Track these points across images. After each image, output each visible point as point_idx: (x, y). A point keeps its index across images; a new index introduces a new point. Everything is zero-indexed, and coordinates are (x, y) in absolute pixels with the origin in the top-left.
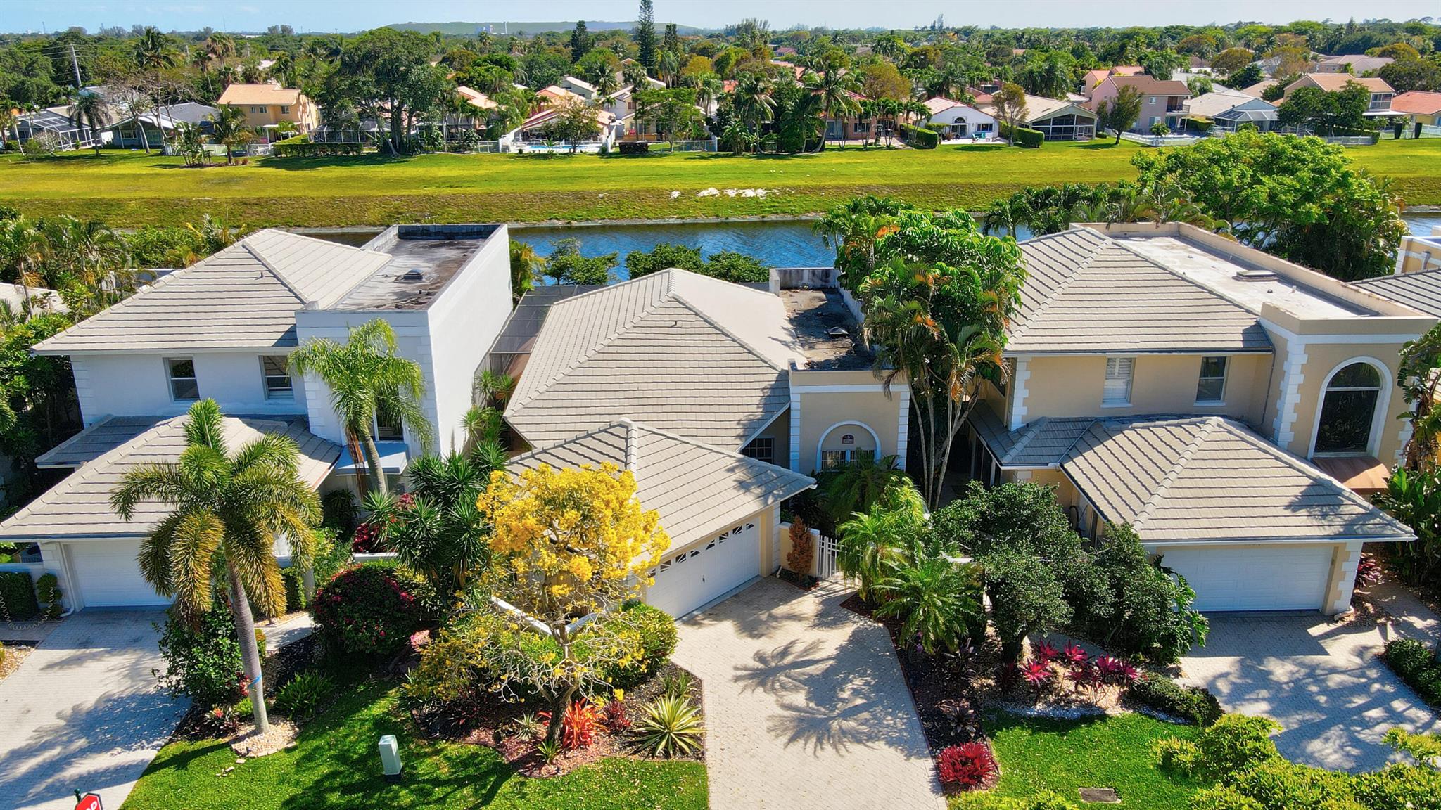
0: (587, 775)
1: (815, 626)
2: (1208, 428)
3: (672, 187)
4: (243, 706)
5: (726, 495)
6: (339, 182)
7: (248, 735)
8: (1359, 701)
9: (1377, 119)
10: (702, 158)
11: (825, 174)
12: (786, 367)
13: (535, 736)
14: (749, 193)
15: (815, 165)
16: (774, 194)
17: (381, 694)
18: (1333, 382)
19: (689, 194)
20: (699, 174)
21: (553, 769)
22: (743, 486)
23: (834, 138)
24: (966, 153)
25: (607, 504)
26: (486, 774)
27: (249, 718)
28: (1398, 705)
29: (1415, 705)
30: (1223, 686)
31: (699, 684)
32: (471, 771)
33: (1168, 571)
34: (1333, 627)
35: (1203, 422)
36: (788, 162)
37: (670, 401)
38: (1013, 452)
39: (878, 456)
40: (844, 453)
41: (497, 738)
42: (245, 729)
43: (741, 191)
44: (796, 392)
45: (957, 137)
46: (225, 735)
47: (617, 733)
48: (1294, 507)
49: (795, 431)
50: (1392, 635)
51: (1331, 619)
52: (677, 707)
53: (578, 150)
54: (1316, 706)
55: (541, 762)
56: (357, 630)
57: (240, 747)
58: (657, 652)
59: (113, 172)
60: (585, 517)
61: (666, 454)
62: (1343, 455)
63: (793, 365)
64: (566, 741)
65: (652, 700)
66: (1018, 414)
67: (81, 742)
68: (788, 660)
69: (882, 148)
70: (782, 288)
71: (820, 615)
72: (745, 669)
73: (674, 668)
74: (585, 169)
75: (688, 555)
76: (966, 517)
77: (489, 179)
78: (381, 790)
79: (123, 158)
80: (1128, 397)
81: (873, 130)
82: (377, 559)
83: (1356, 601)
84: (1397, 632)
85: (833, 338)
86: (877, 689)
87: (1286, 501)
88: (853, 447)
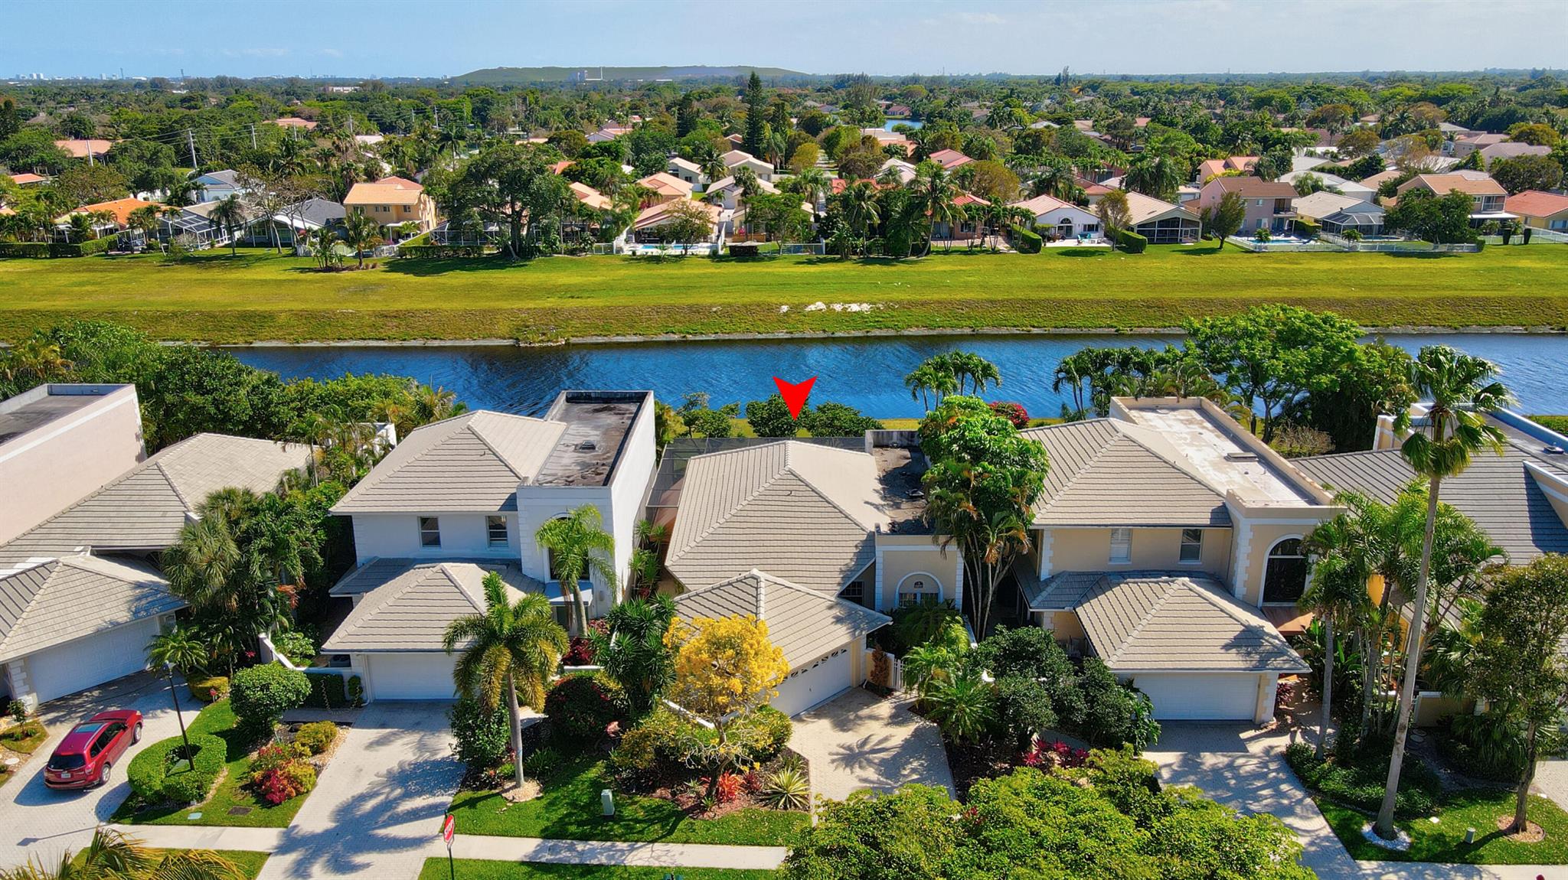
0: (734, 819)
1: (889, 724)
2: (1174, 586)
3: (781, 300)
4: (507, 768)
5: (827, 630)
6: (467, 291)
7: (511, 788)
8: (1259, 784)
9: (1488, 222)
10: (810, 262)
11: (928, 286)
12: (873, 529)
13: (698, 793)
14: (855, 308)
15: (919, 273)
16: (878, 308)
17: (591, 764)
18: (1274, 551)
19: (797, 309)
20: (808, 284)
21: (712, 814)
22: (839, 620)
23: (941, 238)
24: (1068, 259)
25: (751, 646)
26: (669, 816)
27: (511, 777)
28: (1284, 787)
29: (1296, 788)
30: (1166, 774)
31: (807, 763)
32: (657, 815)
33: (1136, 691)
34: (1258, 732)
35: (1173, 582)
36: (893, 269)
37: (786, 555)
38: (1040, 598)
39: (941, 599)
40: (915, 595)
41: (674, 794)
42: (508, 785)
43: (847, 306)
44: (880, 550)
45: (1063, 238)
46: (495, 788)
47: (752, 793)
48: (1227, 647)
49: (879, 578)
50: (1299, 739)
51: (1258, 727)
52: (793, 776)
53: (690, 252)
54: (1228, 787)
55: (703, 810)
56: (577, 720)
57: (509, 795)
58: (780, 737)
59: (256, 277)
60: (737, 654)
61: (784, 599)
62: (1285, 604)
63: (878, 527)
64: (719, 796)
65: (775, 772)
66: (1046, 569)
67: (398, 791)
68: (867, 748)
69: (986, 252)
70: (876, 446)
71: (892, 717)
72: (837, 754)
73: (790, 751)
74: (698, 276)
75: (800, 672)
76: (991, 652)
77: (607, 288)
78: (602, 825)
79: (259, 259)
80: (1128, 558)
81: (979, 231)
82: (581, 670)
83: (1279, 714)
84: (1303, 737)
85: (913, 499)
86: (928, 769)
87: (1224, 642)
88: (922, 590)
